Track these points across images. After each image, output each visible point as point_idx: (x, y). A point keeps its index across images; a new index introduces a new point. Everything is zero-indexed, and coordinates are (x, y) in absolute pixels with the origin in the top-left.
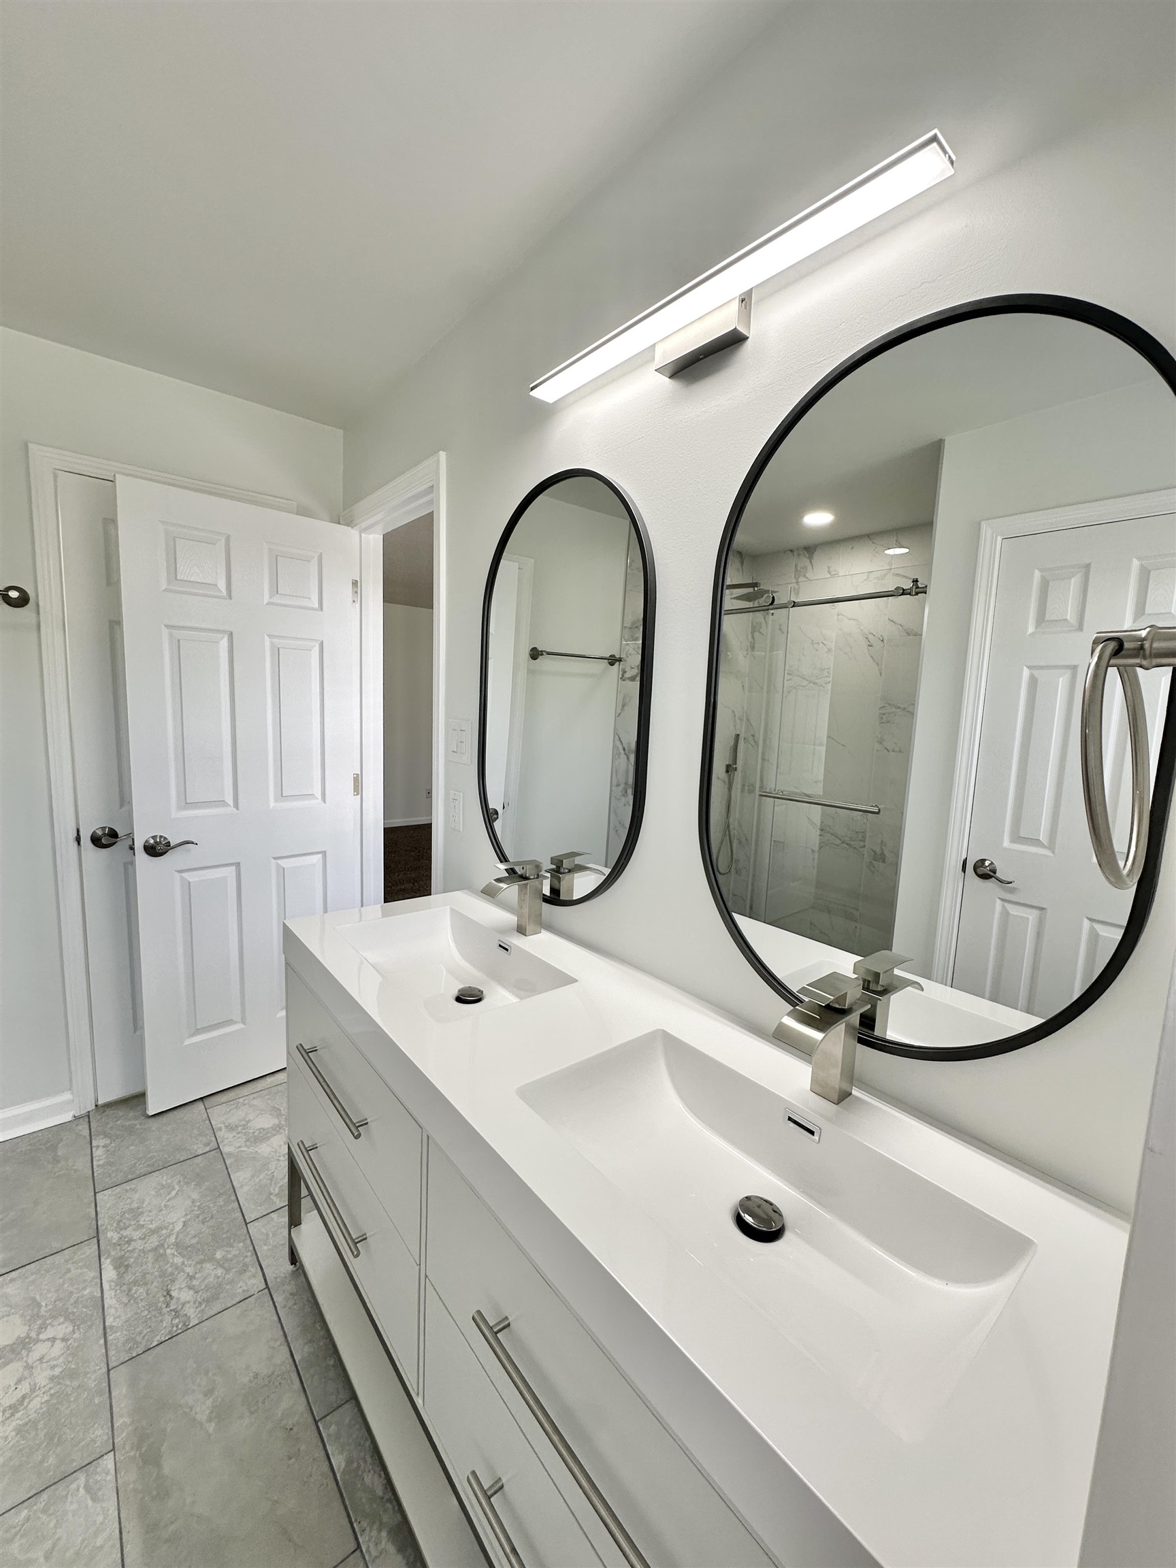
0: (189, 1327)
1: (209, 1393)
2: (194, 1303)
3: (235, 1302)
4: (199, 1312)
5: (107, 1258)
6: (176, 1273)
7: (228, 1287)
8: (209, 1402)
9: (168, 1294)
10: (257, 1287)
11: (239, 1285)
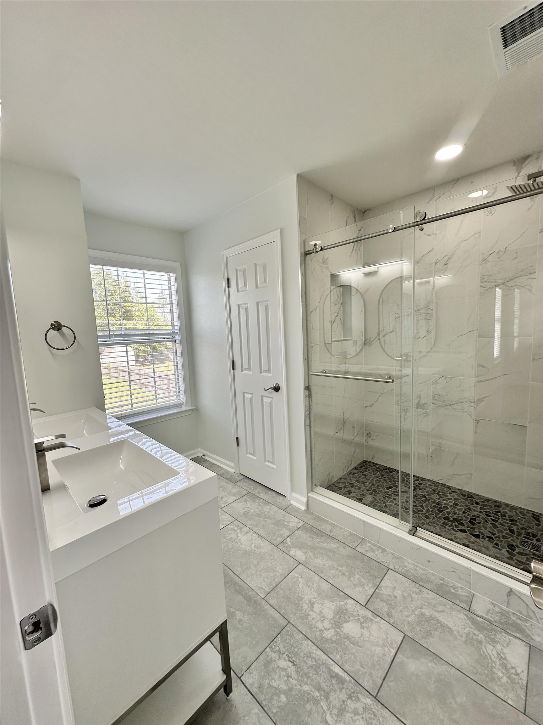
0: (268, 647)
1: (240, 621)
2: (275, 660)
3: (253, 665)
4: (269, 656)
5: (350, 680)
6: (300, 678)
7: (263, 673)
8: (238, 618)
9: (293, 663)
10: (245, 677)
11: (257, 675)
